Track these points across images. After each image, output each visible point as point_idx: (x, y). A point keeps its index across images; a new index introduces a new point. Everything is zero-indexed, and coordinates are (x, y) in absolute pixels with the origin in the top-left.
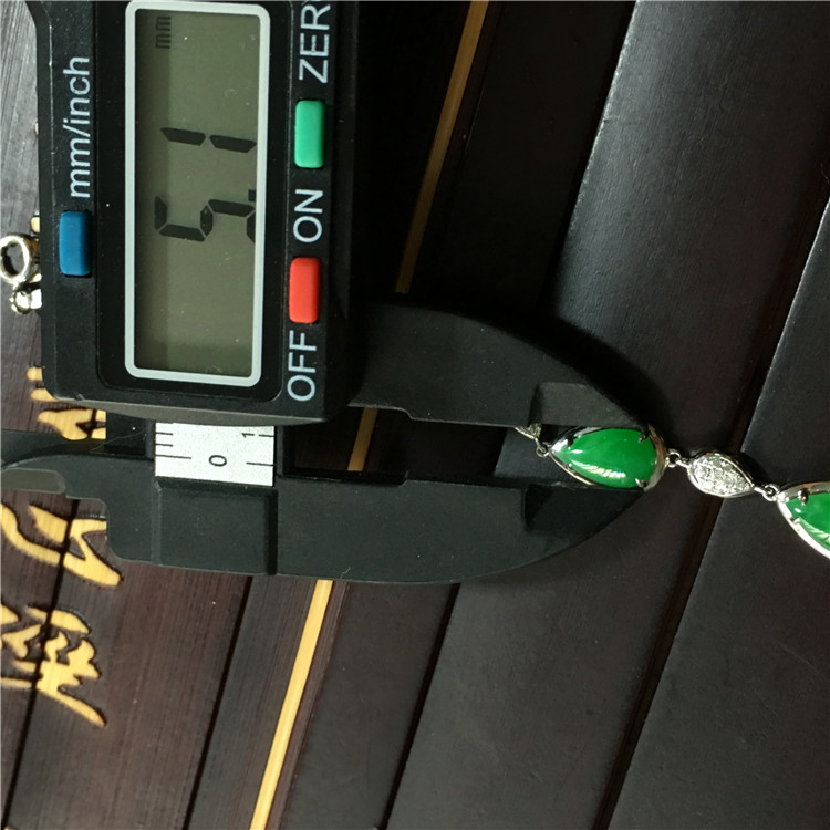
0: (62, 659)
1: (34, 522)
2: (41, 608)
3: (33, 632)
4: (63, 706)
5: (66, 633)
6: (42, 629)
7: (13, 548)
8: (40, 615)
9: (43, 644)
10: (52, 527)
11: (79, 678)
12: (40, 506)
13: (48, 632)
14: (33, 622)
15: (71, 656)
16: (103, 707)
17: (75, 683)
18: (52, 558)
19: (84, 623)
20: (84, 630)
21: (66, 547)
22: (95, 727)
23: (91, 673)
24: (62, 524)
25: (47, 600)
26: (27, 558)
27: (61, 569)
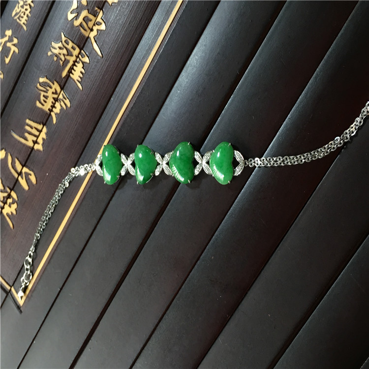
0: (10, 206)
1: (15, 163)
2: (10, 189)
3: (6, 195)
4: (6, 219)
5: (13, 199)
6: (8, 195)
7: (9, 168)
8: (9, 190)
9: (7, 199)
10: (19, 167)
11: (12, 213)
12: (18, 159)
13: (9, 196)
14: (7, 192)
15: (12, 205)
16: (14, 223)
17: (11, 214)
18: (16, 175)
19: (17, 197)
20: (17, 199)
21: (20, 174)
22: (11, 229)
23: (14, 212)
24: (21, 167)
25: (12, 187)
26: (11, 173)
27: (17, 180)
